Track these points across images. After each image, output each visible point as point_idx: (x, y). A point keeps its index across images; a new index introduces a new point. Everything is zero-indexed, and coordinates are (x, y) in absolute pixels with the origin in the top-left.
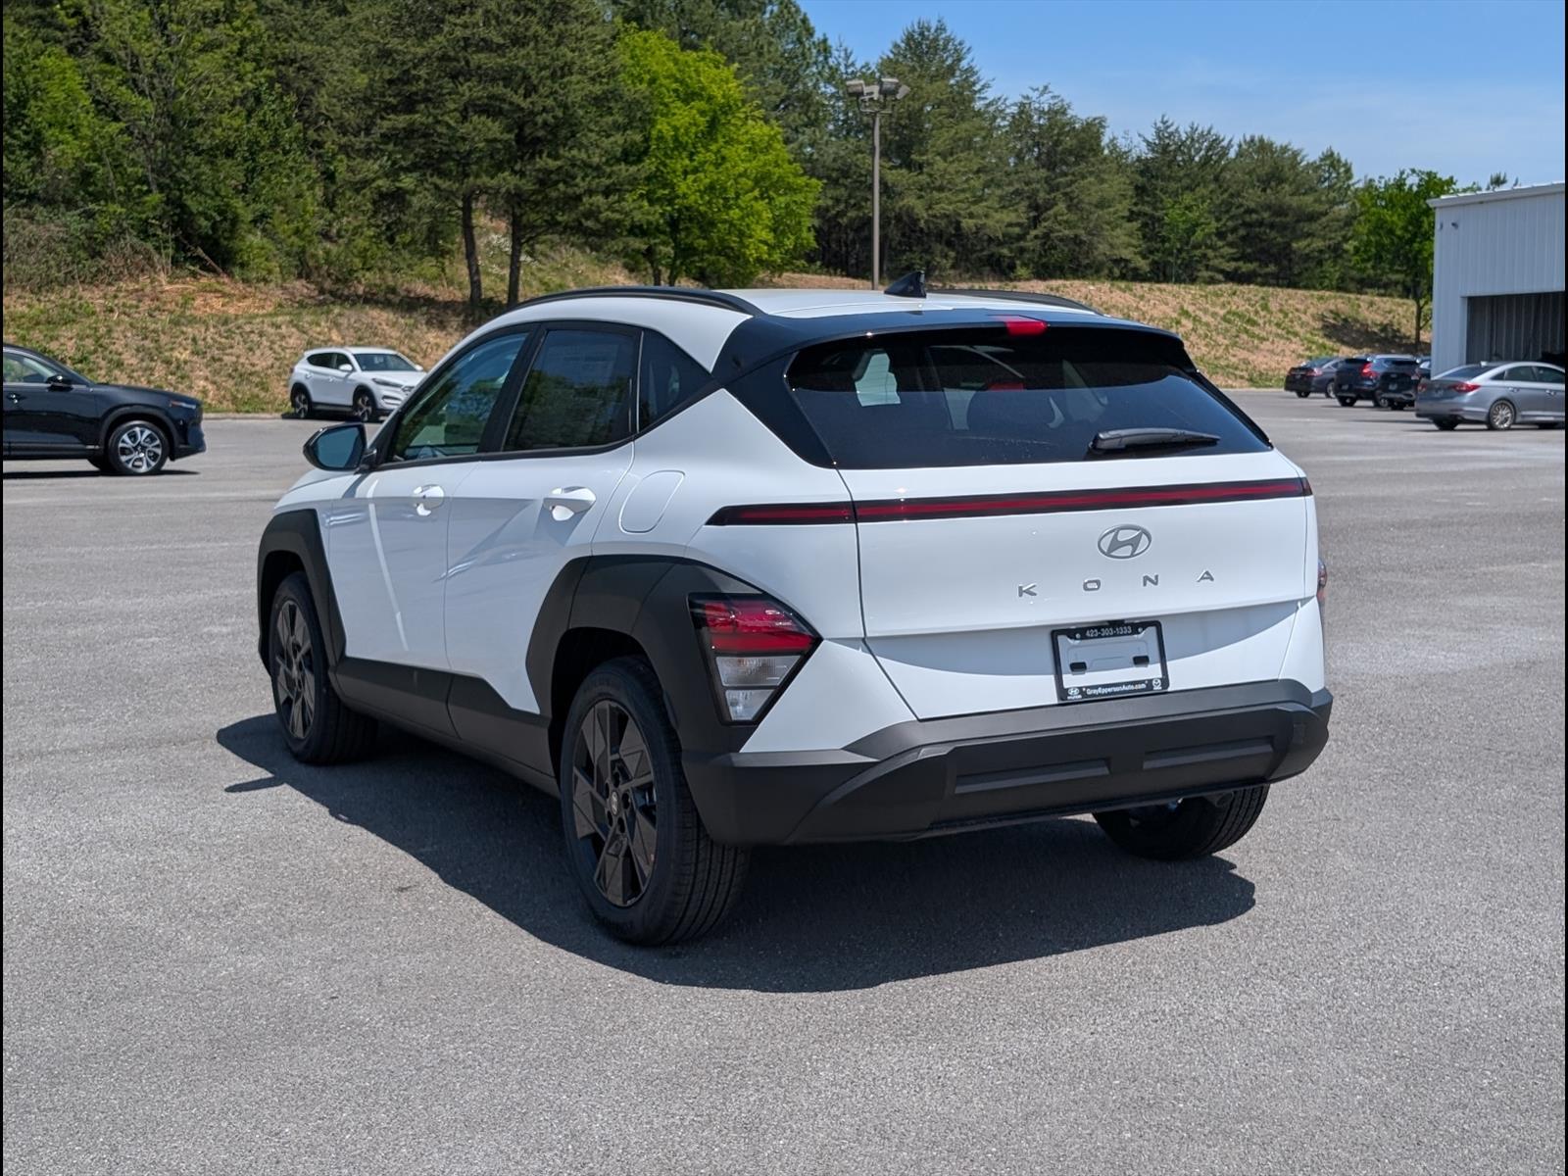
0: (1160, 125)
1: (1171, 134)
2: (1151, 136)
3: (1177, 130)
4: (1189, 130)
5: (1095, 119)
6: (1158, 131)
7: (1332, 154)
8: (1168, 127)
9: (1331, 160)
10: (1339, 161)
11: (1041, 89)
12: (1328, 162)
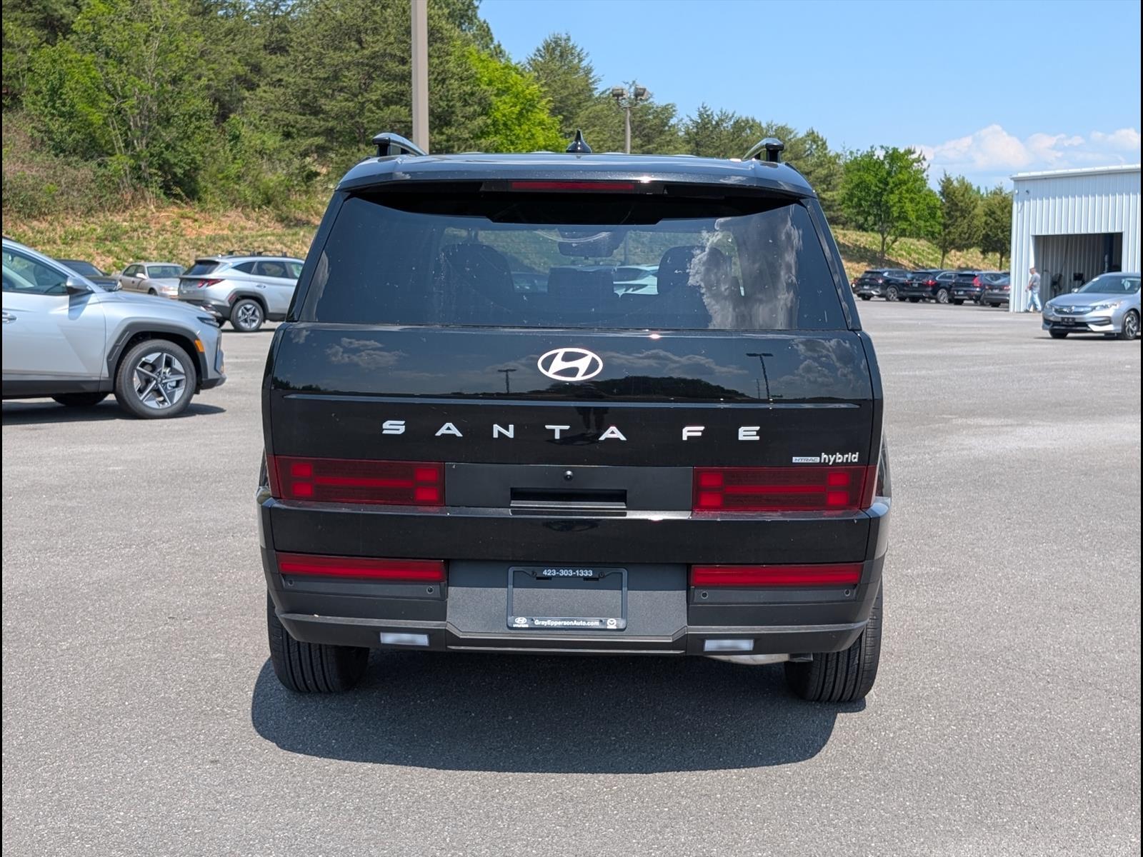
0: (701, 109)
1: (708, 115)
2: (696, 117)
3: (712, 114)
4: (719, 113)
5: (668, 105)
6: (701, 115)
7: (813, 133)
8: (706, 111)
9: (813, 137)
10: (818, 137)
11: (631, 83)
12: (810, 138)
